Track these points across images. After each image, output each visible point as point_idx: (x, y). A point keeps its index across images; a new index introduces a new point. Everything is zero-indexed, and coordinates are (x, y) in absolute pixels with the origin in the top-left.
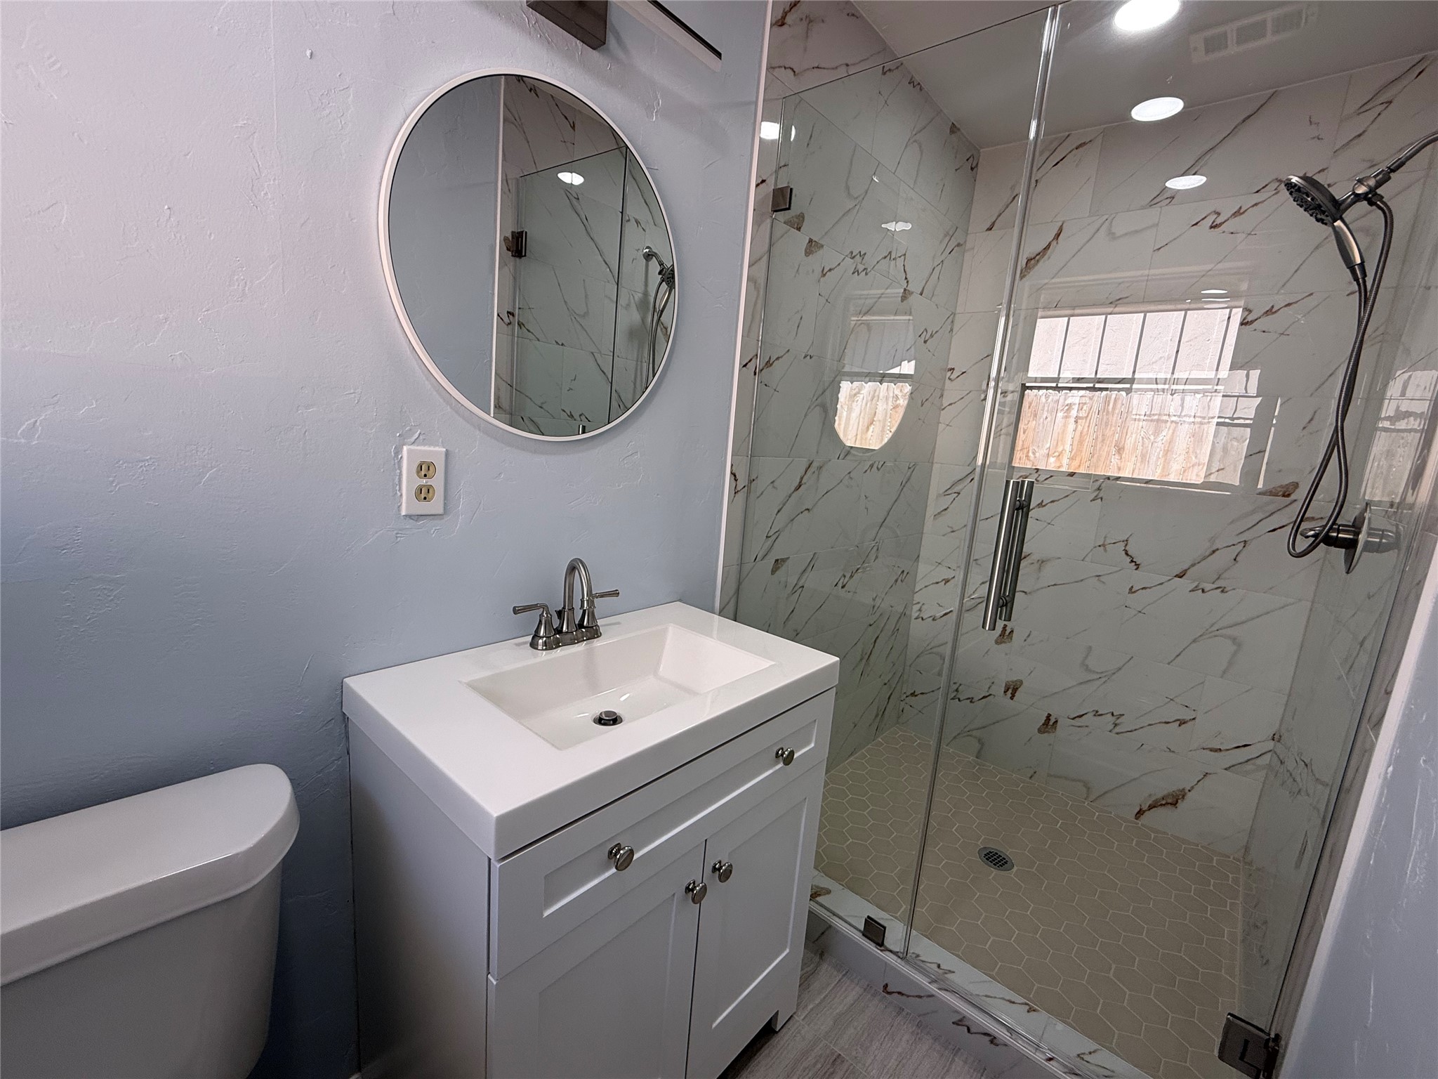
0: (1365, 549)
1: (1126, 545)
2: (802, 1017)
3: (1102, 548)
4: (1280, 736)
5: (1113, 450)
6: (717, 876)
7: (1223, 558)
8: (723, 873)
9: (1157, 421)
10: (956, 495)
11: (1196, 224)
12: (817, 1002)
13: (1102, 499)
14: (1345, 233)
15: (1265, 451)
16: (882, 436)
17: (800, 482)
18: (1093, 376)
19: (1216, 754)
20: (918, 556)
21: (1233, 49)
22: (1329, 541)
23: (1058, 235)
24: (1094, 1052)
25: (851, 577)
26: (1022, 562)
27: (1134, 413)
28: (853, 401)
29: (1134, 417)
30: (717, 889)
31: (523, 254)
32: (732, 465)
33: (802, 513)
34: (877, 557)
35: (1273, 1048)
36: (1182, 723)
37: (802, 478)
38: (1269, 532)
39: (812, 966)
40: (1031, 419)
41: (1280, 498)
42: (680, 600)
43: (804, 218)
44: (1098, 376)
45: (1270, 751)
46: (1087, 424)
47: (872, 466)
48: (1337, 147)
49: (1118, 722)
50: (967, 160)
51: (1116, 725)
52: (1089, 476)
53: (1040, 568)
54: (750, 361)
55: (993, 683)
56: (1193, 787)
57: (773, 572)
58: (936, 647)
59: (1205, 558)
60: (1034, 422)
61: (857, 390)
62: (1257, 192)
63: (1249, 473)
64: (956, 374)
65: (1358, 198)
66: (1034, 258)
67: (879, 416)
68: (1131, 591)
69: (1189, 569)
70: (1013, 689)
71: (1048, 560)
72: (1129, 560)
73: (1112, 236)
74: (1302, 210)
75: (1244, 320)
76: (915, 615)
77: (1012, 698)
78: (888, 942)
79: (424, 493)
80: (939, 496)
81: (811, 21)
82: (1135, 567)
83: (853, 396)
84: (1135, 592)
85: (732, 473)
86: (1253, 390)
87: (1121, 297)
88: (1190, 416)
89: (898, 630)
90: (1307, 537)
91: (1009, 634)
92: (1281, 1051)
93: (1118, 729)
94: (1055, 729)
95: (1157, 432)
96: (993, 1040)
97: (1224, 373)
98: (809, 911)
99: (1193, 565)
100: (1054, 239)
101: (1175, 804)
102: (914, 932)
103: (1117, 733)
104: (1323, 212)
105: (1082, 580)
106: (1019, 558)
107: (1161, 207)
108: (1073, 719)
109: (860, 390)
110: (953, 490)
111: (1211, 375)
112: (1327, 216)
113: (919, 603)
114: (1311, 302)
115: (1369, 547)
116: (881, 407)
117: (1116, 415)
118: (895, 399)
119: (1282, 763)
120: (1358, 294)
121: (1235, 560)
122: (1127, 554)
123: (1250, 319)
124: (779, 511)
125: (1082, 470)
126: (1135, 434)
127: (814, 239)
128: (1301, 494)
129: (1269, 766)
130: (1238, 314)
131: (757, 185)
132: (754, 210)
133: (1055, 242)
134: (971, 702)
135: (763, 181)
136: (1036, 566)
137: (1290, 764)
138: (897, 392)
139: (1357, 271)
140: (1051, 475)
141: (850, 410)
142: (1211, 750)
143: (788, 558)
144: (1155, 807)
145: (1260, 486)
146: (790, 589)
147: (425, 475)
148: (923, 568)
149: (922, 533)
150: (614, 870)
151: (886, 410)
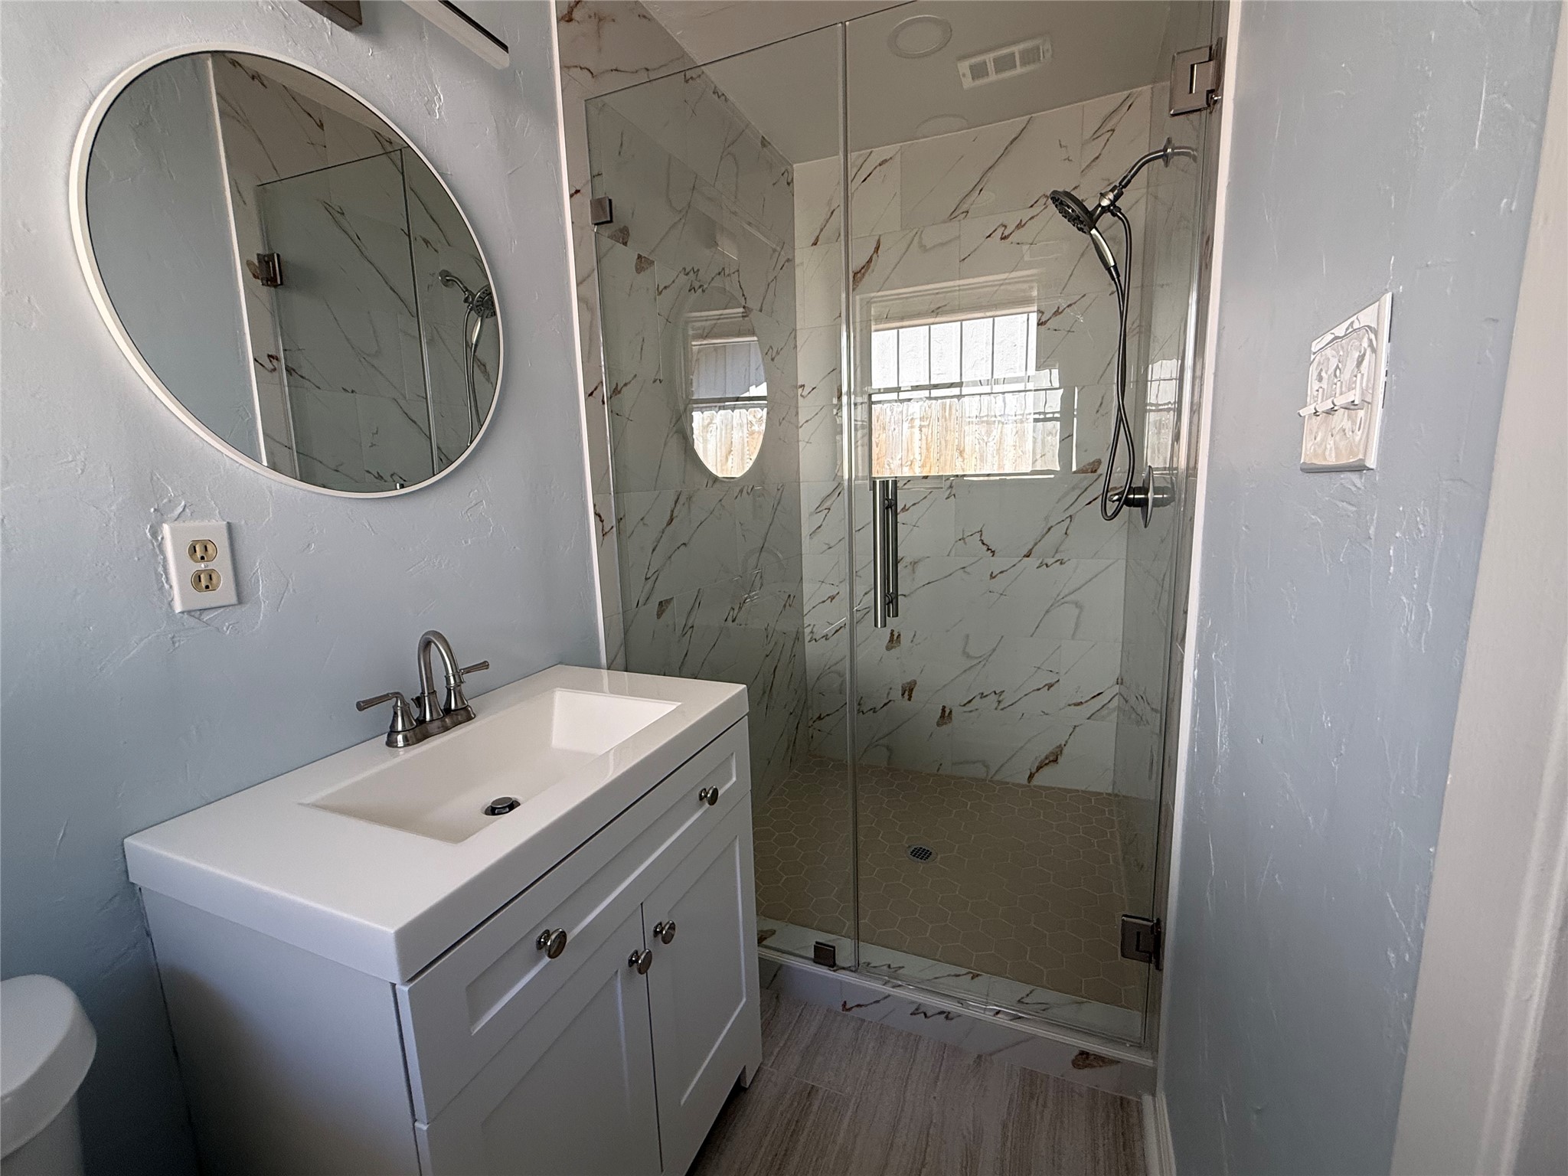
0: (1154, 505)
1: (981, 535)
2: (770, 1064)
3: (962, 541)
4: (1122, 679)
5: (957, 454)
6: (660, 939)
7: (1057, 532)
8: (665, 933)
9: (987, 421)
10: (827, 511)
11: (989, 236)
12: (782, 1045)
13: (954, 495)
14: (1099, 240)
15: (1073, 435)
16: (743, 464)
17: (672, 515)
18: (928, 383)
19: (1079, 707)
20: (802, 578)
21: (993, 77)
22: (1130, 503)
23: (877, 249)
24: (1031, 993)
25: (740, 608)
26: (899, 565)
27: (967, 415)
28: (707, 432)
29: (968, 420)
30: (662, 952)
31: (279, 282)
32: (595, 506)
33: (678, 548)
34: (762, 585)
35: (1157, 931)
36: (1050, 686)
37: (672, 511)
38: (1087, 504)
39: (771, 1011)
40: (881, 432)
41: (1090, 474)
42: (561, 663)
43: (628, 232)
44: (932, 383)
45: (1117, 694)
46: (930, 432)
47: (741, 491)
48: (1084, 167)
49: (1001, 698)
50: (783, 174)
51: (999, 702)
52: (941, 477)
53: (913, 570)
54: (595, 389)
55: (891, 689)
56: (1067, 742)
57: (659, 616)
58: (833, 666)
59: (1043, 536)
60: (884, 435)
61: (709, 420)
62: (1032, 206)
63: (1064, 456)
64: (807, 389)
65: (1105, 210)
66: (860, 271)
67: (736, 447)
68: (992, 577)
69: (1033, 548)
70: (909, 690)
71: (919, 560)
72: (985, 548)
73: (923, 248)
74: (1066, 220)
75: (1040, 320)
76: (807, 639)
77: (909, 699)
78: (839, 961)
79: (203, 582)
80: (811, 514)
81: (600, 20)
82: (991, 554)
83: (705, 428)
84: (994, 577)
85: (596, 514)
86: (1056, 384)
87: (940, 305)
88: (1012, 416)
89: (794, 656)
90: (1113, 501)
91: (897, 638)
92: (1163, 931)
93: (1002, 706)
94: (951, 719)
95: (989, 433)
96: (948, 1016)
97: (1032, 371)
98: (759, 958)
99: (1036, 544)
100: (874, 252)
101: (1055, 761)
102: (861, 943)
103: (1002, 709)
104: (1082, 222)
105: (951, 575)
106: (896, 562)
107: (959, 221)
108: (964, 705)
109: (712, 420)
110: (823, 507)
111: (1022, 374)
112: (1085, 225)
113: (810, 625)
114: (1086, 301)
115: (1157, 503)
116: (737, 435)
117: (952, 421)
118: (749, 426)
119: (1127, 702)
120: (1116, 293)
121: (1066, 533)
122: (983, 544)
123: (1043, 320)
124: (654, 550)
125: (933, 474)
126: (971, 436)
127: (643, 255)
128: (1103, 469)
129: (1119, 708)
130: (1034, 318)
131: (571, 196)
132: (573, 223)
133: (875, 255)
134: (874, 712)
135: (577, 191)
136: (910, 567)
137: (1133, 700)
138: (751, 418)
139: (1112, 272)
140: (909, 480)
141: (705, 441)
142: (1075, 705)
143: (672, 598)
144: (1041, 767)
145: (1074, 469)
146: (679, 632)
147: (202, 558)
148: (807, 588)
149: (801, 554)
150: (547, 959)
151: (742, 437)
